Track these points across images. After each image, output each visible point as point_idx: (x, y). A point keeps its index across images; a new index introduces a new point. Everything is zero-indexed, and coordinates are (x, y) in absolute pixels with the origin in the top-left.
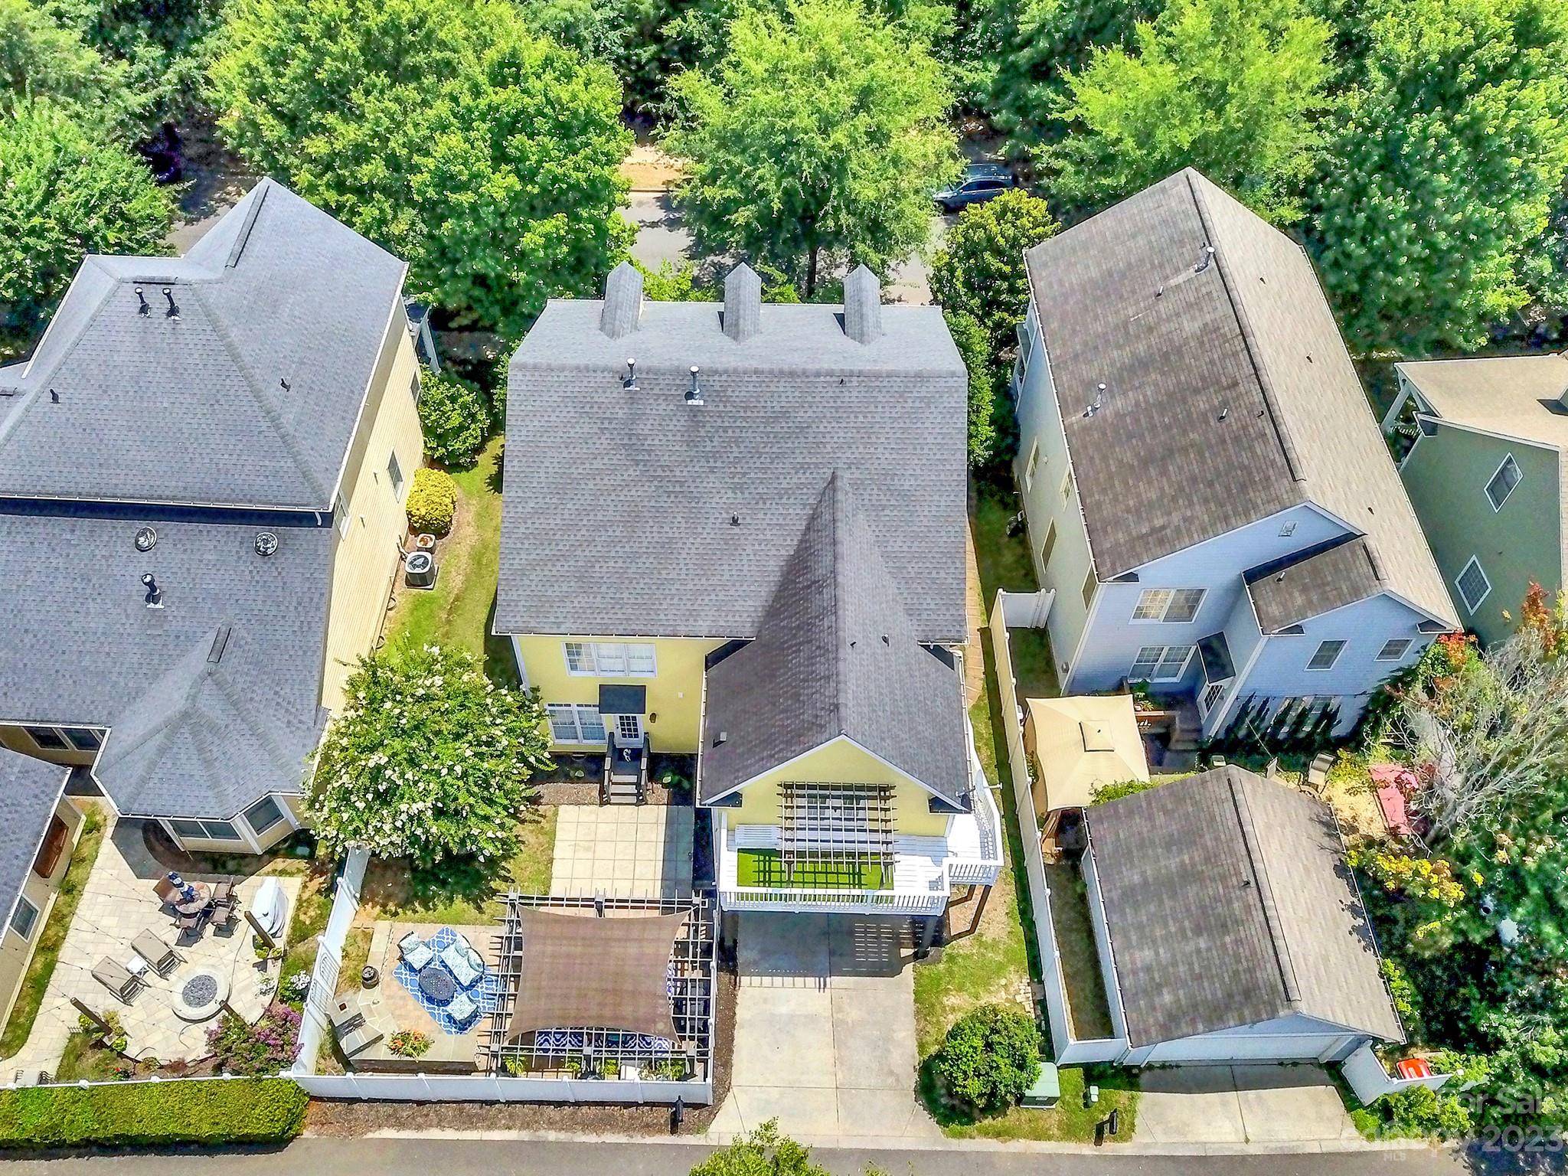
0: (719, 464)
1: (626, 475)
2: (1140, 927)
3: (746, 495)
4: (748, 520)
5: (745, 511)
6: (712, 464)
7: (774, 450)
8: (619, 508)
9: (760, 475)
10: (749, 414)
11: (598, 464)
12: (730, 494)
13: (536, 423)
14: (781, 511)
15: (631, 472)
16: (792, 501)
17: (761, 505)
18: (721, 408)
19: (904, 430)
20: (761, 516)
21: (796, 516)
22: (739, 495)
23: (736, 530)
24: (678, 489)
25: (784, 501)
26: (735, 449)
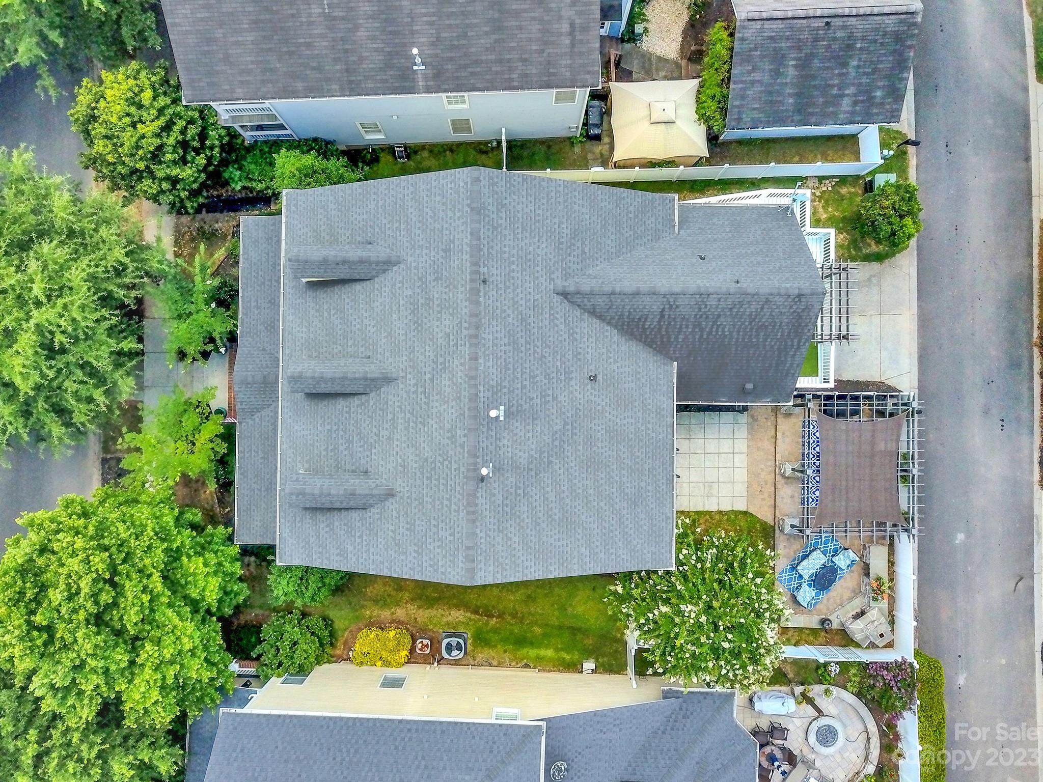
0: (550, 392)
1: (559, 472)
2: (826, 104)
3: (573, 369)
4: (592, 367)
5: (585, 370)
6: (550, 398)
7: (539, 344)
8: (584, 476)
9: (559, 357)
10: (511, 366)
11: (552, 496)
12: (573, 383)
13: (520, 554)
14: (585, 339)
15: (557, 467)
16: (578, 330)
17: (581, 357)
18: (506, 390)
19: (524, 229)
20: (589, 357)
21: (589, 327)
22: (573, 375)
23: (599, 377)
24: (569, 427)
25: (578, 337)
26: (538, 378)
